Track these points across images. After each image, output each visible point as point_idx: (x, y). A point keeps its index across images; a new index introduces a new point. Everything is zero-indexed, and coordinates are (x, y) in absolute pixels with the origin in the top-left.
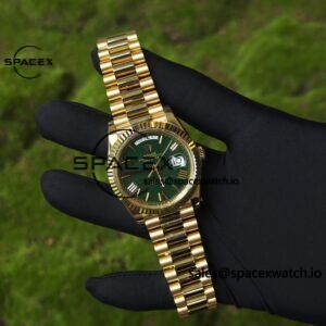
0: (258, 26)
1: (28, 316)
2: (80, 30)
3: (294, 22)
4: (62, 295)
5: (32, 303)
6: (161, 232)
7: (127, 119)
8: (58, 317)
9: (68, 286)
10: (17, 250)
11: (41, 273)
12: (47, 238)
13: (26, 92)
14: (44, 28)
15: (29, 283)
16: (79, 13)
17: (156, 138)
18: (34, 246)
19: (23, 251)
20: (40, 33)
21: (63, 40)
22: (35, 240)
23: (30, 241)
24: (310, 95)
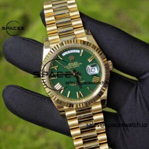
6: (76, 121)
7: (58, 37)
17: (78, 51)
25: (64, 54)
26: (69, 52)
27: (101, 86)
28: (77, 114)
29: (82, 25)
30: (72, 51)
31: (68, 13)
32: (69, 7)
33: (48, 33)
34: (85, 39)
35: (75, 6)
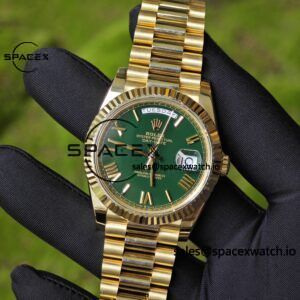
25: (145, 111)
26: (156, 110)
28: (127, 234)
29: (200, 70)
31: (184, 35)
32: (189, 24)
33: (131, 60)
34: (196, 98)
35: (202, 26)
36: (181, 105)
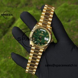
0: (59, 6)
1: (4, 75)
2: (16, 7)
3: (68, 4)
4: (12, 70)
5: (5, 72)
8: (11, 75)
9: (14, 68)
10: (2, 60)
11: (7, 65)
12: (9, 57)
13: (3, 22)
14: (8, 6)
15: (4, 67)
16: (16, 3)
18: (6, 59)
19: (3, 60)
20: (7, 8)
21: (12, 9)
22: (6, 57)
23: (5, 57)
24: (71, 22)
25: (41, 30)
26: (42, 30)
27: (46, 45)
30: (43, 30)
33: (40, 21)
34: (49, 29)
36: (46, 30)
